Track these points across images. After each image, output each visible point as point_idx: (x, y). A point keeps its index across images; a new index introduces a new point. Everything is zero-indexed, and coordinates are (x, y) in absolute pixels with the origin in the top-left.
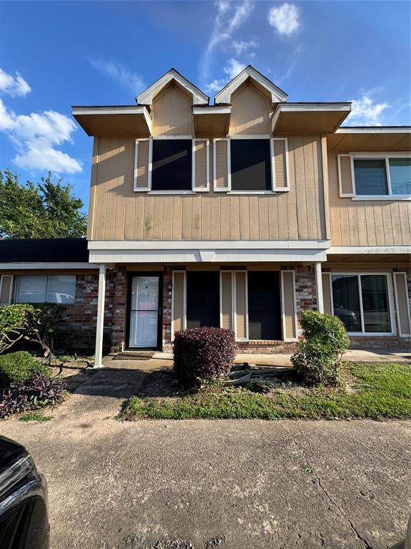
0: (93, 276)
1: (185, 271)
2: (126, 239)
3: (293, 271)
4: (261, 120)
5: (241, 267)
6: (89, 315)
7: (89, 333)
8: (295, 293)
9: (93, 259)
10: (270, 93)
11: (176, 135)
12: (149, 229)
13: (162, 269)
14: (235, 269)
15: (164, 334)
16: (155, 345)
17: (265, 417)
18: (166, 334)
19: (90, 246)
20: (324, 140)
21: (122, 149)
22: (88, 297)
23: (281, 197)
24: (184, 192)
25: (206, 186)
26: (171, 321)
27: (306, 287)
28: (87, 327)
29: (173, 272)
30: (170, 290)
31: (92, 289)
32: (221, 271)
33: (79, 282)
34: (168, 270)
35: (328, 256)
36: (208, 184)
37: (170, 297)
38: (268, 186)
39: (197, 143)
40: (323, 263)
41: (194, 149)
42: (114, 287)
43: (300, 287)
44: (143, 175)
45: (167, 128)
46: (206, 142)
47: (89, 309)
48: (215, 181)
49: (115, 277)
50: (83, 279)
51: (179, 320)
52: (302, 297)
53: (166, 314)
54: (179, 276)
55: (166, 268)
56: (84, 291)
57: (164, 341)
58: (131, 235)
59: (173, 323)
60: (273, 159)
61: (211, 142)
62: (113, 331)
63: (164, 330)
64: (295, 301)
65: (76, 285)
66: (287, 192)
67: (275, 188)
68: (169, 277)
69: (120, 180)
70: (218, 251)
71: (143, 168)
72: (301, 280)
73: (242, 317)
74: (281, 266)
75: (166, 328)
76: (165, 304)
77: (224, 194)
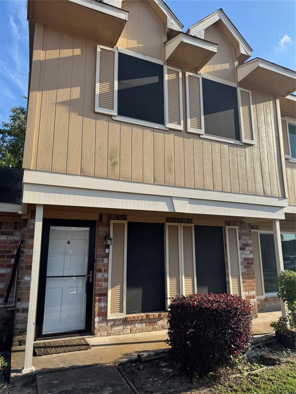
1: (126, 222)
2: (83, 174)
3: (237, 228)
5: (188, 219)
8: (239, 251)
10: (238, 43)
11: (144, 54)
14: (181, 222)
15: (96, 309)
16: (81, 326)
18: (100, 309)
20: (278, 101)
24: (157, 126)
25: (180, 124)
26: (107, 290)
27: (247, 245)
29: (112, 222)
30: (108, 247)
32: (167, 224)
34: (105, 219)
36: (182, 122)
37: (107, 256)
38: (238, 137)
39: (169, 72)
41: (166, 77)
43: (243, 245)
44: (106, 93)
45: (134, 43)
46: (178, 73)
48: (189, 120)
51: (118, 288)
52: (244, 256)
53: (100, 280)
54: (119, 229)
55: (101, 216)
57: (97, 319)
58: (90, 169)
59: (110, 292)
60: (241, 109)
61: (184, 75)
62: (18, 310)
63: (97, 304)
64: (240, 260)
66: (252, 145)
67: (245, 140)
68: (105, 229)
71: (107, 84)
72: (243, 238)
73: (190, 281)
74: (226, 221)
75: (100, 301)
76: (98, 265)
77: (197, 137)
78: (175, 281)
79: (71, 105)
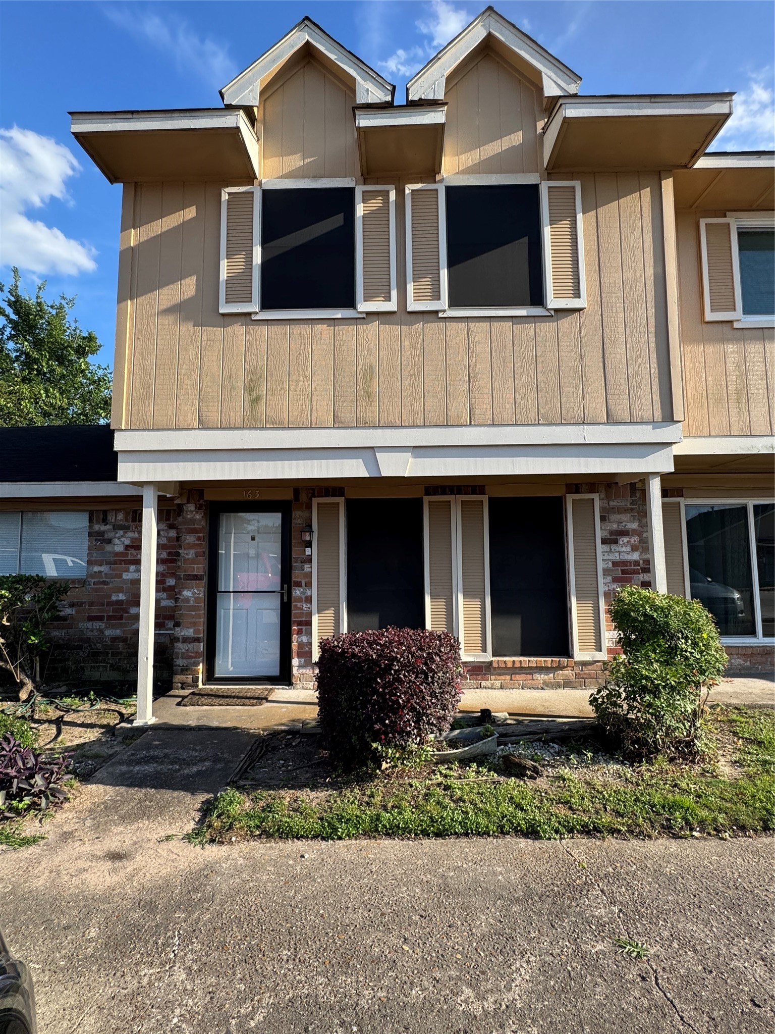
0: (127, 514)
1: (341, 500)
2: (203, 426)
3: (595, 496)
4: (517, 138)
5: (473, 487)
6: (120, 602)
7: (121, 645)
8: (600, 548)
9: (127, 472)
10: (539, 74)
11: (315, 177)
12: (255, 401)
13: (289, 496)
14: (459, 493)
15: (294, 646)
16: (275, 671)
17: (532, 832)
18: (301, 645)
19: (120, 443)
20: (668, 186)
21: (191, 213)
22: (115, 563)
23: (566, 323)
24: (338, 314)
25: (388, 299)
26: (310, 615)
27: (625, 533)
28: (118, 632)
29: (315, 501)
30: (309, 544)
31: (127, 542)
32: (426, 499)
33: (97, 527)
34: (303, 497)
35: (678, 459)
36: (394, 294)
37: (309, 560)
38: (537, 297)
39: (366, 197)
40: (664, 477)
41: (360, 210)
42: (178, 539)
43: (612, 533)
44: (239, 275)
45: (296, 161)
46: (388, 192)
47: (120, 590)
48: (410, 287)
49: (179, 515)
50: (105, 521)
51: (330, 613)
52: (616, 557)
53: (299, 600)
54: (328, 512)
55: (297, 492)
56: (108, 548)
57: (295, 662)
58: (214, 416)
59: (315, 619)
60: (547, 232)
61: (401, 193)
62: (177, 639)
63: (294, 637)
64: (601, 566)
65: (90, 535)
66: (579, 310)
67: (553, 301)
68: (305, 514)
69: (188, 287)
70: (419, 450)
71: (240, 258)
72: (614, 517)
73: (476, 604)
74: (567, 485)
75: (299, 632)
76: (296, 576)
77: (433, 316)
78: (442, 603)
79: (182, 310)
